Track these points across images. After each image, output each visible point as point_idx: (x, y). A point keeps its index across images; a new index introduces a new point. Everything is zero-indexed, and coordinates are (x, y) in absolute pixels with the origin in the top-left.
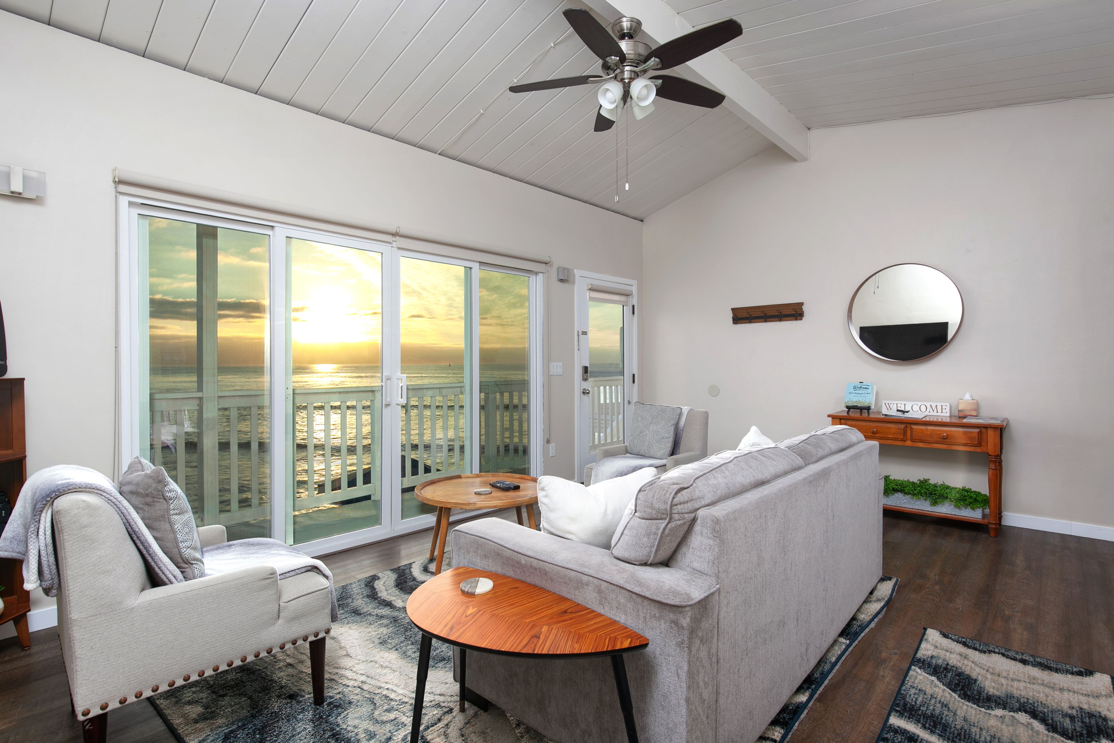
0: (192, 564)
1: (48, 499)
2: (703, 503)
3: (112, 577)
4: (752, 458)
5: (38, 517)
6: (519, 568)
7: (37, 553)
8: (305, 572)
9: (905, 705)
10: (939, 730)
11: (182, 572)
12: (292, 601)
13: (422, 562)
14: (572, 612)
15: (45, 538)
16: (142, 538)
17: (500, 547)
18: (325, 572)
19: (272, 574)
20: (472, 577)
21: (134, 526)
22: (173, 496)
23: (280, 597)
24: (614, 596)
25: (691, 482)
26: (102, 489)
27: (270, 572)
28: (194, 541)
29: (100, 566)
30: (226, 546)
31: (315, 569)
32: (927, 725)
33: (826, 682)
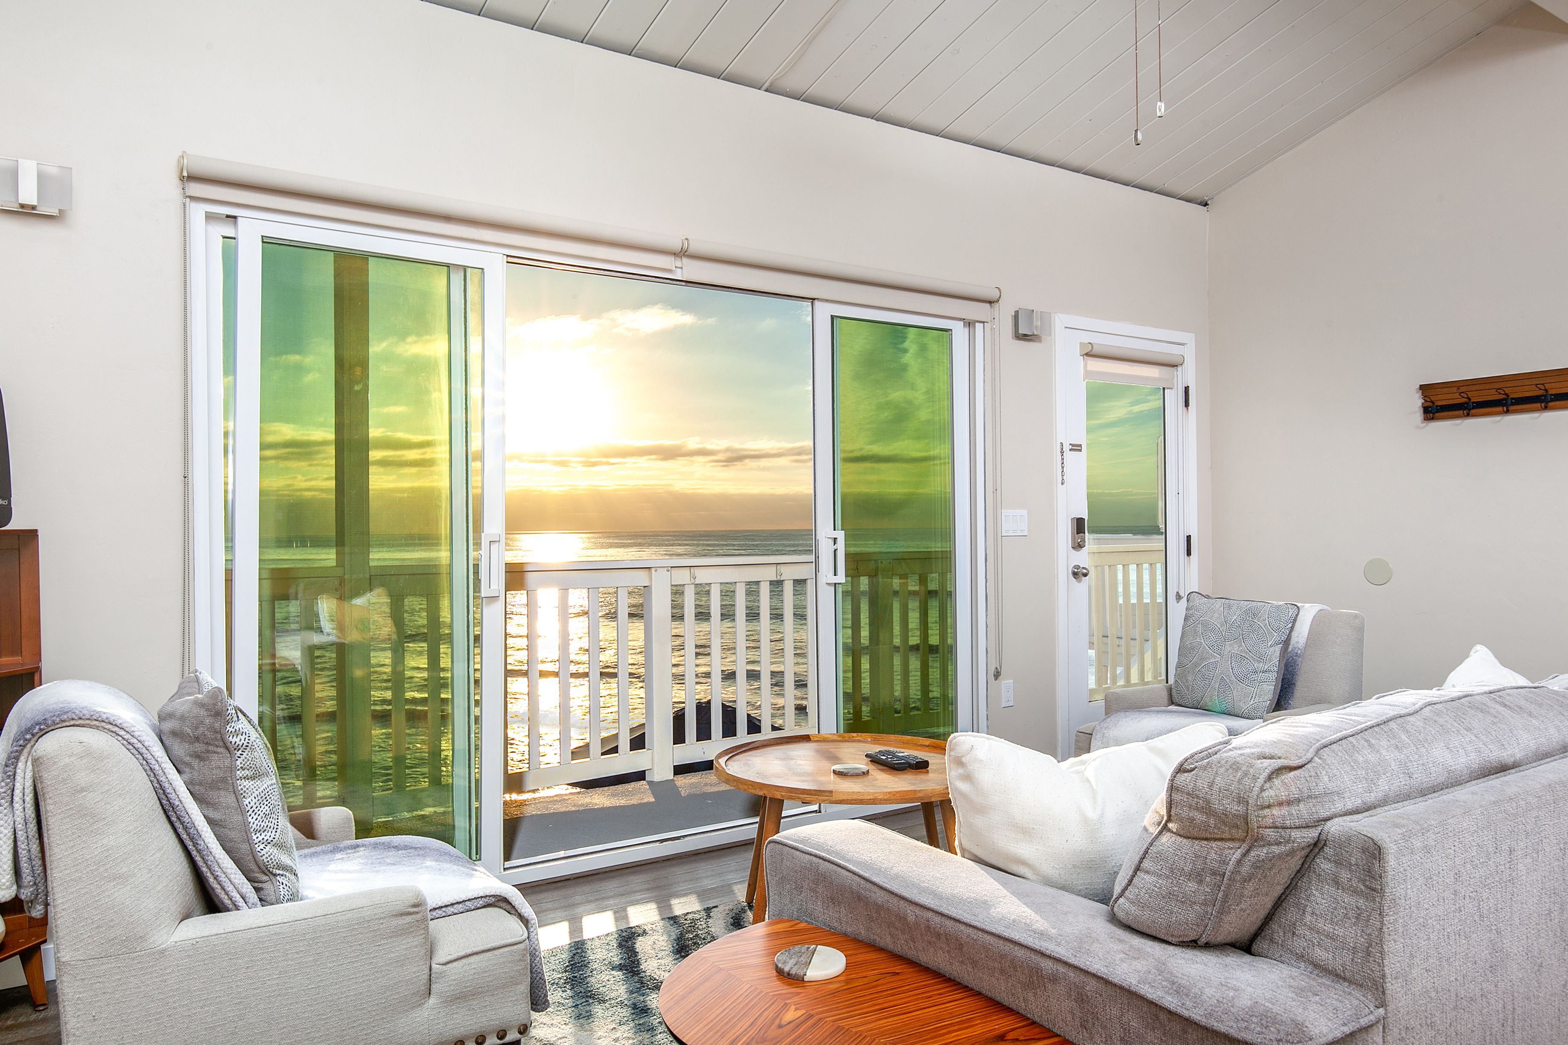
0: (275, 875)
1: (28, 736)
2: (1339, 806)
3: (128, 887)
4: (1472, 706)
5: (11, 768)
6: (903, 932)
7: (10, 834)
8: (484, 907)
11: (257, 890)
12: (455, 964)
13: (731, 907)
14: (1017, 1040)
15: (24, 808)
16: (186, 820)
17: (863, 882)
18: (523, 911)
19: (415, 906)
20: (802, 943)
21: (172, 796)
22: (241, 744)
23: (432, 952)
24: (1115, 1012)
25: (1309, 755)
26: (118, 722)
27: (413, 901)
28: (278, 831)
29: (108, 866)
30: (348, 848)
31: (500, 902)
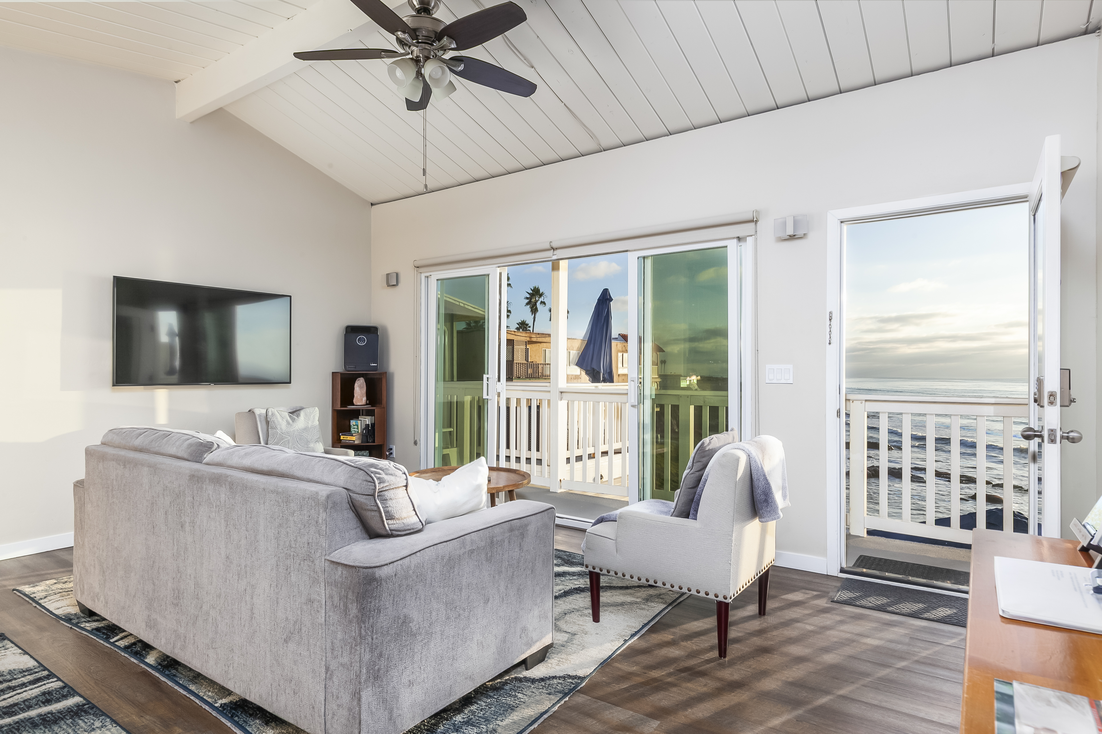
9: (86, 712)
10: (37, 720)
32: (49, 715)
33: (163, 679)
